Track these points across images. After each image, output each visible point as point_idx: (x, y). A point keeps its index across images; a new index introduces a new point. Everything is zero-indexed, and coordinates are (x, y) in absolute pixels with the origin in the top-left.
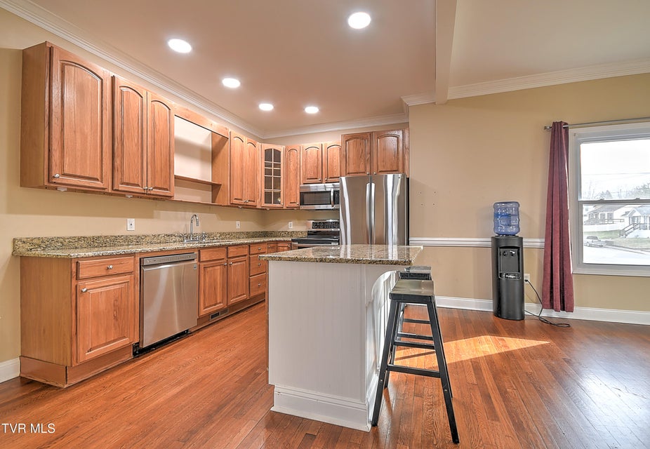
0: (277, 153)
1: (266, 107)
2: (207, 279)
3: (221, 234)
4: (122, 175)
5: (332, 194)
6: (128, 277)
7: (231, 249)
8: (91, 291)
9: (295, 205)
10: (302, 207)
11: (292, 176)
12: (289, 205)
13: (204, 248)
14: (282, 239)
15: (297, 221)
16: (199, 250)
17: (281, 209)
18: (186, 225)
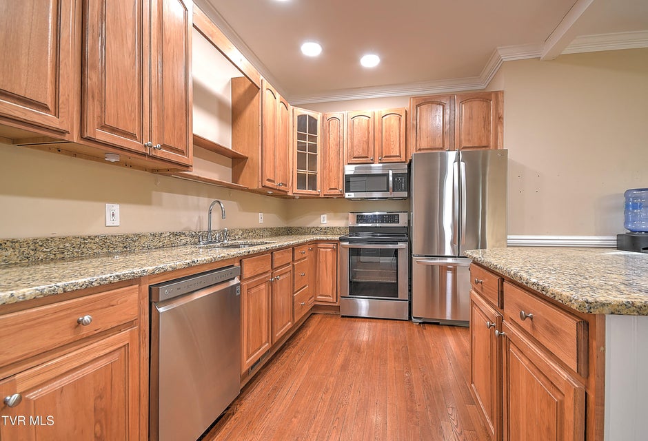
0: (313, 121)
1: (311, 49)
2: (251, 307)
3: (244, 231)
4: (103, 109)
5: (391, 179)
6: (126, 332)
7: (277, 256)
8: (32, 396)
9: (337, 192)
10: (347, 195)
11: (332, 154)
12: (327, 192)
13: (249, 256)
14: (324, 237)
15: (332, 214)
16: (241, 260)
17: (317, 197)
18: (199, 217)
